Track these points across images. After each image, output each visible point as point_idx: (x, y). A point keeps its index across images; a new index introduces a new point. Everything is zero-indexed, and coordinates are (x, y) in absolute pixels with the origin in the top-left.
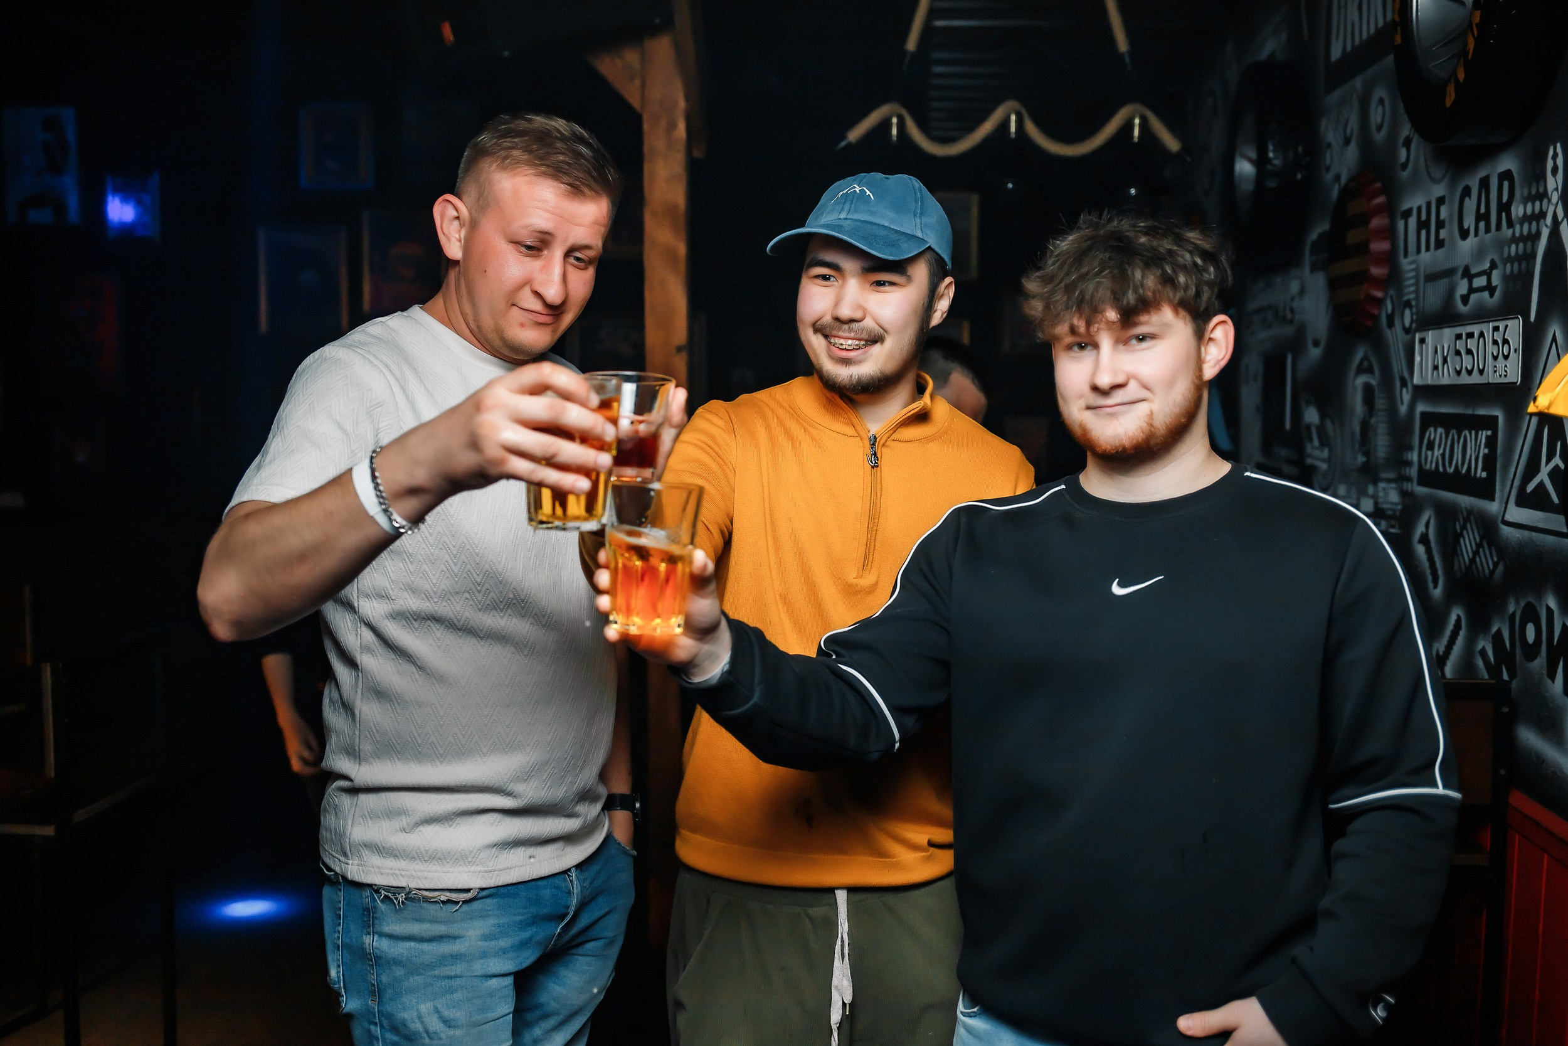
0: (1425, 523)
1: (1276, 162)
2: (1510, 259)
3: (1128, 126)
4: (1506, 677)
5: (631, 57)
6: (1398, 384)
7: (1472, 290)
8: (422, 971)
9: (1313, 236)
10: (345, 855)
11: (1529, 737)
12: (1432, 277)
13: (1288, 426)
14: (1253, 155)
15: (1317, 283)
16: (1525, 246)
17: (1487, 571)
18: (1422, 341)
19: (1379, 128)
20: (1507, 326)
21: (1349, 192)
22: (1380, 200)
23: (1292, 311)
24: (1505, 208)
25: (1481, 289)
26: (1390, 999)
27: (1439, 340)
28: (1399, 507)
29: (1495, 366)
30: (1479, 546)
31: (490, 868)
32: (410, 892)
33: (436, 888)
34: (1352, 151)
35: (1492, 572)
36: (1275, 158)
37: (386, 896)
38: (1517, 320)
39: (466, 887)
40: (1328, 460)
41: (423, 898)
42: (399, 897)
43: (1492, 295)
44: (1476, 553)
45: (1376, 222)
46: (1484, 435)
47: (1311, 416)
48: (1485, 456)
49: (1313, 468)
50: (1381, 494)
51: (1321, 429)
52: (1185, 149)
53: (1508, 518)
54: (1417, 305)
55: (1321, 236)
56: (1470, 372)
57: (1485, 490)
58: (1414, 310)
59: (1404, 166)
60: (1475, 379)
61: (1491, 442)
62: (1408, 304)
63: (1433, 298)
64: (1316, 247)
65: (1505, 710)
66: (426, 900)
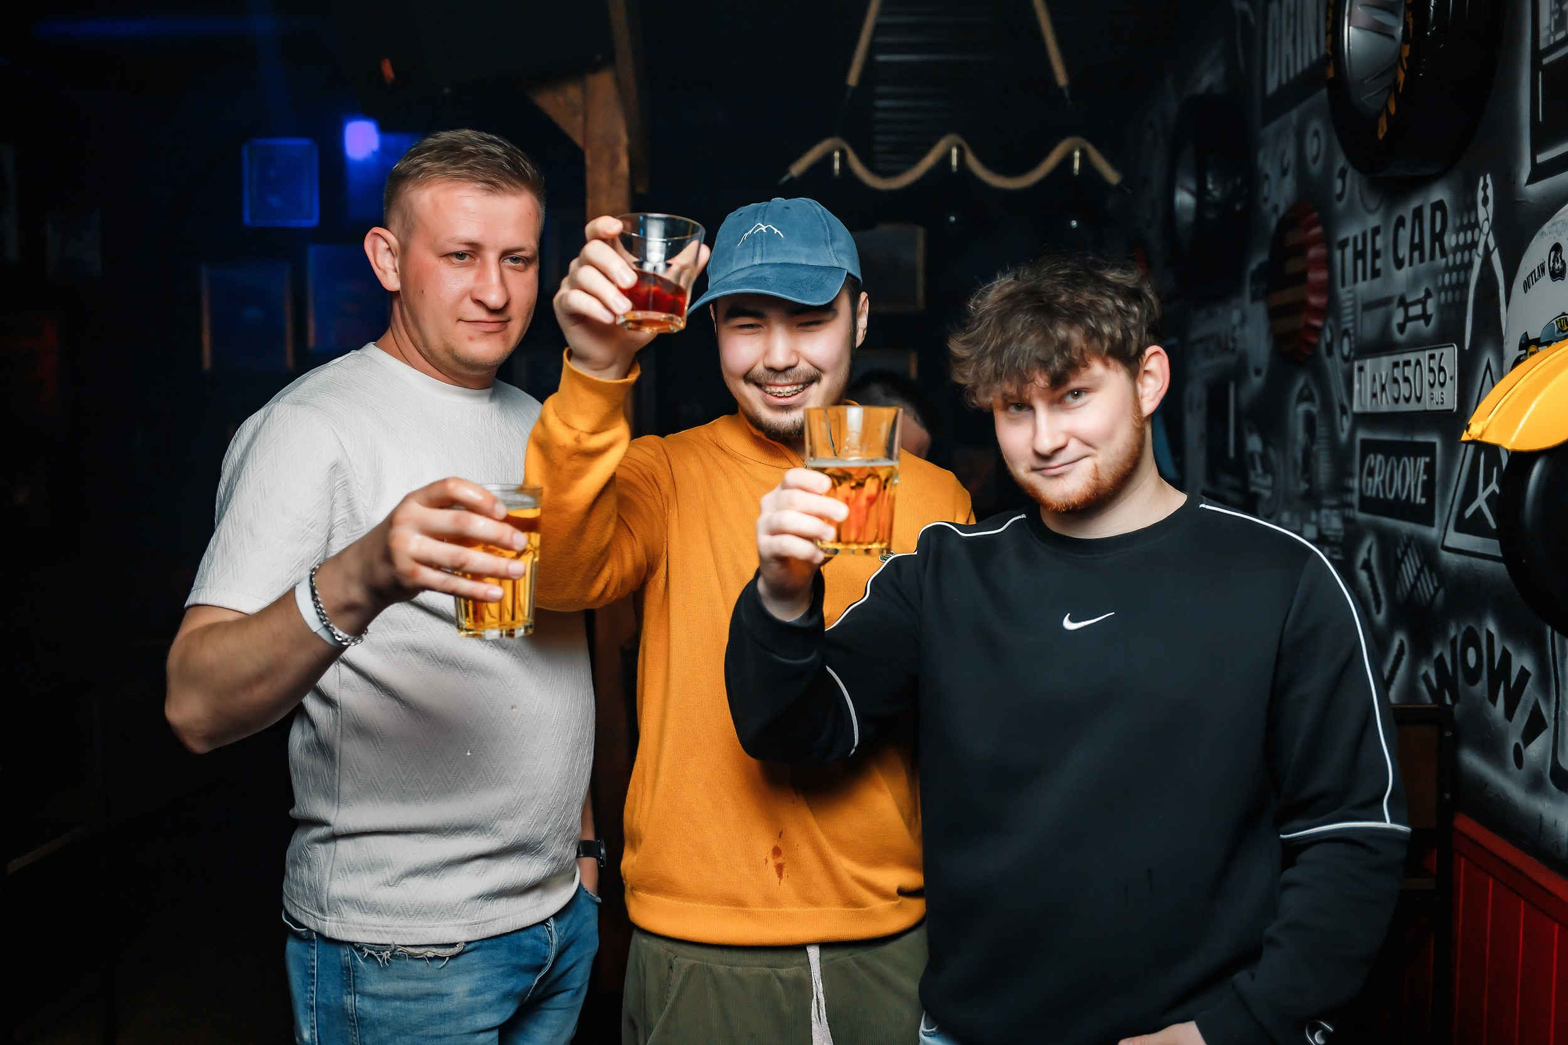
0: (1367, 549)
1: (1216, 194)
2: (1444, 288)
3: (1068, 159)
4: (1448, 701)
5: (573, 93)
6: (1338, 412)
7: (1408, 319)
8: (409, 1031)
9: (1253, 266)
10: (322, 911)
11: (1472, 760)
12: (1369, 306)
13: (1232, 454)
14: (1192, 185)
15: (1258, 312)
16: (1458, 275)
17: (1428, 596)
18: (1361, 369)
19: (1315, 159)
20: (1442, 354)
21: (1286, 224)
22: (1317, 230)
23: (1234, 340)
24: (1437, 237)
25: (1416, 318)
26: (1328, 1027)
27: (1378, 367)
28: (1342, 534)
29: (1432, 394)
30: (1420, 571)
31: (476, 921)
32: (395, 950)
33: (422, 943)
34: (1289, 183)
35: (1433, 598)
36: (1215, 189)
37: (369, 954)
38: (1451, 349)
39: (452, 941)
40: (1272, 488)
41: (409, 955)
42: (384, 954)
43: (1427, 323)
44: (1417, 578)
45: (1313, 252)
46: (1423, 461)
47: (1254, 443)
48: (1424, 482)
49: (1256, 497)
50: (1324, 521)
51: (1264, 457)
52: (1124, 181)
53: (1448, 543)
54: (1355, 334)
55: (1261, 266)
56: (1407, 400)
57: (1425, 515)
58: (1352, 339)
59: (1340, 197)
60: (1413, 406)
61: (1430, 469)
62: (1346, 333)
63: (1370, 326)
64: (1256, 276)
65: (1449, 734)
66: (412, 957)
